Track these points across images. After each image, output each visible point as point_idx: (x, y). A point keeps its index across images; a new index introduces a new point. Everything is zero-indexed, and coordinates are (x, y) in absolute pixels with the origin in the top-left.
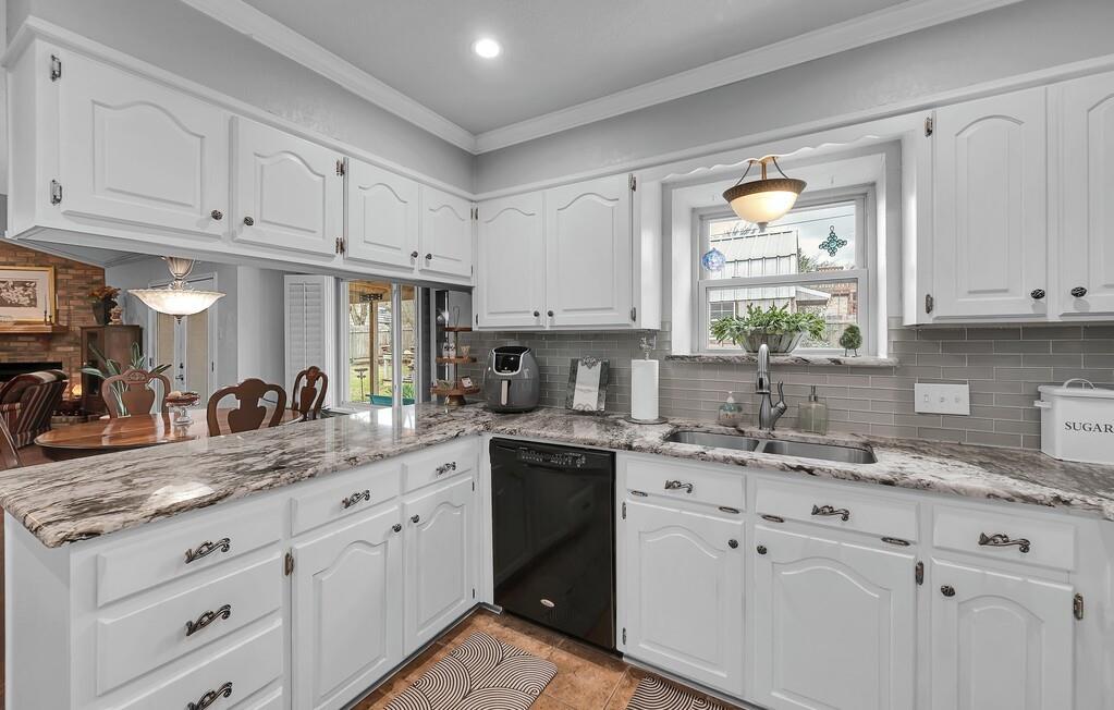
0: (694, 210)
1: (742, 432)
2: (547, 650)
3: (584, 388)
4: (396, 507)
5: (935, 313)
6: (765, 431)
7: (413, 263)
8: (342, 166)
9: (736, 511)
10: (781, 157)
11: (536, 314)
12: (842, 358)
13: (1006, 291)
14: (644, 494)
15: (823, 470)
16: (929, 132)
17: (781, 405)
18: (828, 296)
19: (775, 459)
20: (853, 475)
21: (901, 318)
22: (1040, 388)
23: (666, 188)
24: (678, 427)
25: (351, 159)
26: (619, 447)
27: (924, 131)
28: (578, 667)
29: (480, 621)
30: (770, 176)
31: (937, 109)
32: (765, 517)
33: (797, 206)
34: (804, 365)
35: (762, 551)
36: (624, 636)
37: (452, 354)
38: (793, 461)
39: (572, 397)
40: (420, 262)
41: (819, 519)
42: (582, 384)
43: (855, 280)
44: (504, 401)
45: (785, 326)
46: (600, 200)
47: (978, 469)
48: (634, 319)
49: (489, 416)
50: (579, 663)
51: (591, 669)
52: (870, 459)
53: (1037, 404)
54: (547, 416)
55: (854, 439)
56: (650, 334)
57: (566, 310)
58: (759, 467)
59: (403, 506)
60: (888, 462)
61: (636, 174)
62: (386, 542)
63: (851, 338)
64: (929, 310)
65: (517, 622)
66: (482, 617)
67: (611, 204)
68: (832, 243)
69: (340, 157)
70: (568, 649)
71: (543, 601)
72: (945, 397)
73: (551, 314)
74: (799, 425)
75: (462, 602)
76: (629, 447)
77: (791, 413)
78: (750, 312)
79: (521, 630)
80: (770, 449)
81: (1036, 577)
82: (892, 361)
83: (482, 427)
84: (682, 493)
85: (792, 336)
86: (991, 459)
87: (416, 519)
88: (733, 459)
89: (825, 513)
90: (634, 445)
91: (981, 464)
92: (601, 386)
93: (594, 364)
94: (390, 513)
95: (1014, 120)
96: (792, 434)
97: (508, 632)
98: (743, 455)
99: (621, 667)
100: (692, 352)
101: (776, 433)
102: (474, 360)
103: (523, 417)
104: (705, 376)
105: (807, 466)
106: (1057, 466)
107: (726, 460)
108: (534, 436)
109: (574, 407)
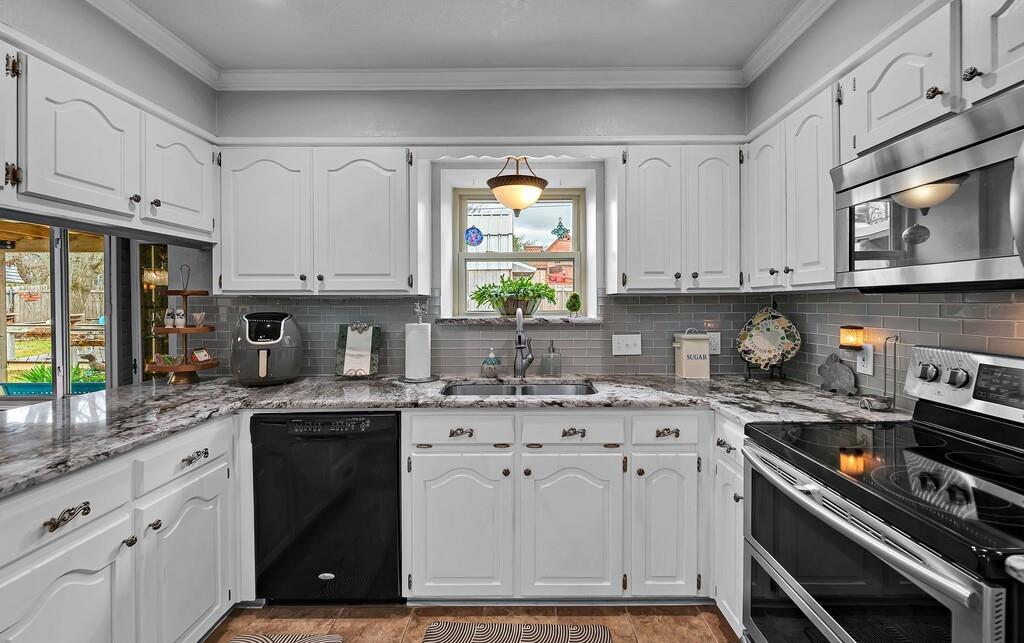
0: (455, 190)
1: (501, 381)
2: (326, 625)
3: (354, 353)
4: (127, 517)
5: (628, 286)
6: (518, 379)
7: (132, 208)
8: (15, 64)
9: (507, 445)
10: (530, 159)
11: (303, 278)
12: (570, 319)
13: (663, 273)
14: (430, 446)
15: (568, 402)
16: (625, 161)
17: (530, 356)
18: (534, 269)
19: (535, 399)
20: (588, 403)
21: (604, 289)
22: (676, 335)
23: (435, 167)
24: (450, 382)
25: (31, 58)
26: (405, 406)
27: (622, 161)
28: (363, 629)
29: (239, 624)
30: (522, 172)
31: (630, 147)
32: (528, 446)
33: (542, 199)
34: (544, 324)
35: (528, 473)
36: (410, 582)
37: (180, 322)
38: (549, 398)
39: (343, 363)
40: (143, 209)
41: (567, 440)
42: (351, 349)
43: (572, 260)
44: (263, 373)
45: (531, 294)
46: (376, 168)
47: (651, 389)
48: (411, 285)
49: (242, 392)
50: (365, 624)
51: (377, 626)
52: (590, 391)
53: (675, 345)
54: (316, 384)
55: (579, 378)
56: (423, 299)
57: (337, 275)
58: (525, 407)
59: (137, 514)
60: (603, 392)
61: (413, 150)
62: (112, 564)
63: (574, 304)
64: (624, 284)
65: (285, 609)
66: (240, 619)
67: (389, 174)
68: (560, 231)
69: (13, 52)
70: (350, 616)
71: (321, 576)
72: (627, 344)
73: (320, 278)
74: (542, 372)
75: (216, 609)
76: (416, 405)
77: (537, 362)
78: (503, 282)
79: (292, 617)
80: (525, 392)
81: (682, 452)
82: (599, 319)
83: (239, 404)
84: (464, 439)
85: (536, 302)
86: (656, 384)
87: (156, 526)
88: (505, 403)
89: (571, 435)
90: (420, 402)
91: (651, 386)
92: (374, 350)
93: (365, 329)
94: (120, 525)
95: (667, 164)
96: (538, 378)
97: (276, 623)
98: (511, 399)
99: (406, 612)
100: (453, 315)
101: (526, 379)
102: (212, 329)
103: (287, 389)
104: (471, 337)
105: (558, 401)
106: (684, 382)
107: (500, 405)
108: (310, 406)
109: (345, 373)
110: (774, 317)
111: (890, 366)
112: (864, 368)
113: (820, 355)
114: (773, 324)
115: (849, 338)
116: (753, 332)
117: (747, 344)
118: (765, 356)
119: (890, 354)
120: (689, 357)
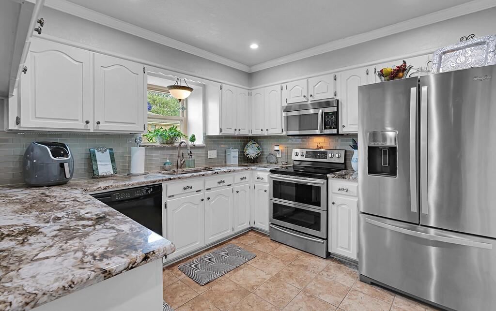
1: (175, 171)
3: (103, 163)
13: (231, 128)
14: (174, 196)
16: (221, 89)
17: (183, 160)
21: (205, 134)
31: (223, 84)
32: (207, 189)
35: (209, 199)
39: (98, 169)
41: (219, 185)
42: (100, 161)
43: (181, 120)
44: (68, 176)
46: (128, 71)
48: (144, 129)
57: (106, 122)
58: (207, 175)
61: (146, 66)
63: (193, 138)
64: (221, 131)
72: (213, 154)
73: (99, 123)
81: (246, 184)
82: (203, 145)
84: (189, 190)
89: (221, 183)
93: (105, 151)
95: (232, 92)
108: (123, 186)
109: (100, 175)
110: (254, 143)
111: (286, 154)
112: (279, 156)
113: (266, 153)
114: (254, 145)
115: (277, 148)
116: (248, 148)
117: (247, 152)
118: (253, 155)
119: (286, 151)
120: (233, 157)
